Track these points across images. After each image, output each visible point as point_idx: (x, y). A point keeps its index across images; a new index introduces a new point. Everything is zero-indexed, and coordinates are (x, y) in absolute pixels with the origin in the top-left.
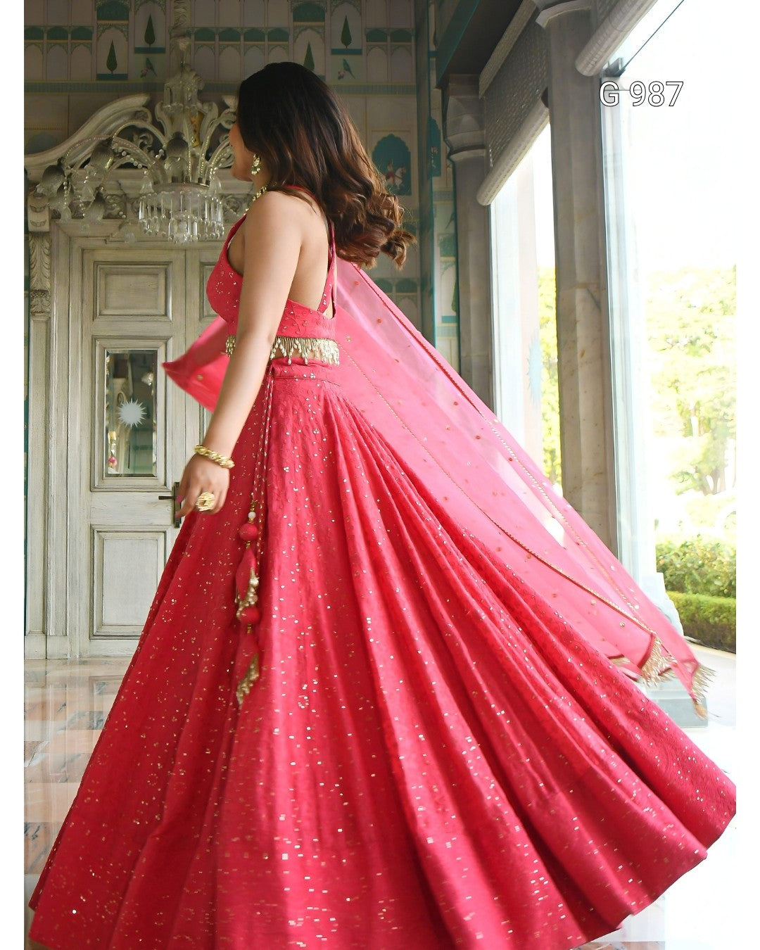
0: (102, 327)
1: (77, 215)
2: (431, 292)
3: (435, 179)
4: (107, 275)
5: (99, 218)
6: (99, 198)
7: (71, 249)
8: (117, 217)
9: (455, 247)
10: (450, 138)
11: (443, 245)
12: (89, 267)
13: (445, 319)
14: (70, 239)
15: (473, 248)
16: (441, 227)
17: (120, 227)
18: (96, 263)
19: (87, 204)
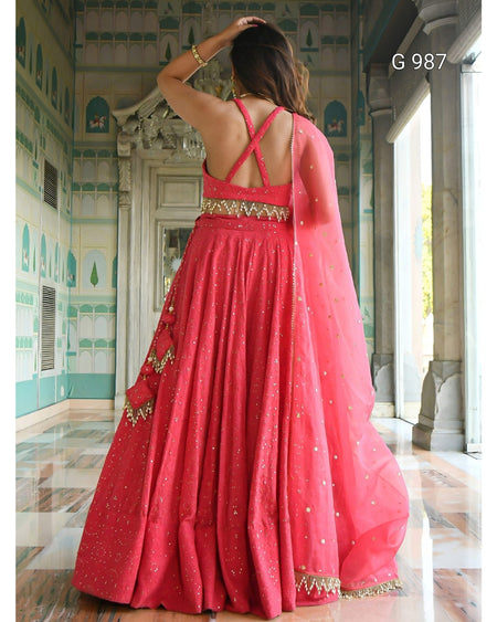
0: (161, 214)
1: (146, 146)
2: (358, 195)
3: (361, 127)
4: (165, 183)
5: (160, 147)
6: (160, 136)
7: (143, 166)
8: (172, 148)
9: (373, 168)
10: (371, 102)
11: (365, 166)
12: (154, 177)
13: (366, 211)
14: (143, 161)
15: (383, 168)
16: (364, 156)
17: (173, 154)
18: (158, 175)
19: (153, 139)
